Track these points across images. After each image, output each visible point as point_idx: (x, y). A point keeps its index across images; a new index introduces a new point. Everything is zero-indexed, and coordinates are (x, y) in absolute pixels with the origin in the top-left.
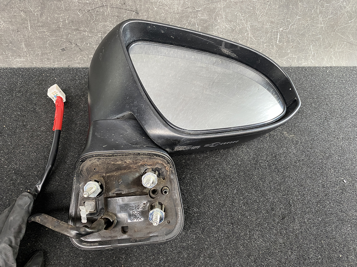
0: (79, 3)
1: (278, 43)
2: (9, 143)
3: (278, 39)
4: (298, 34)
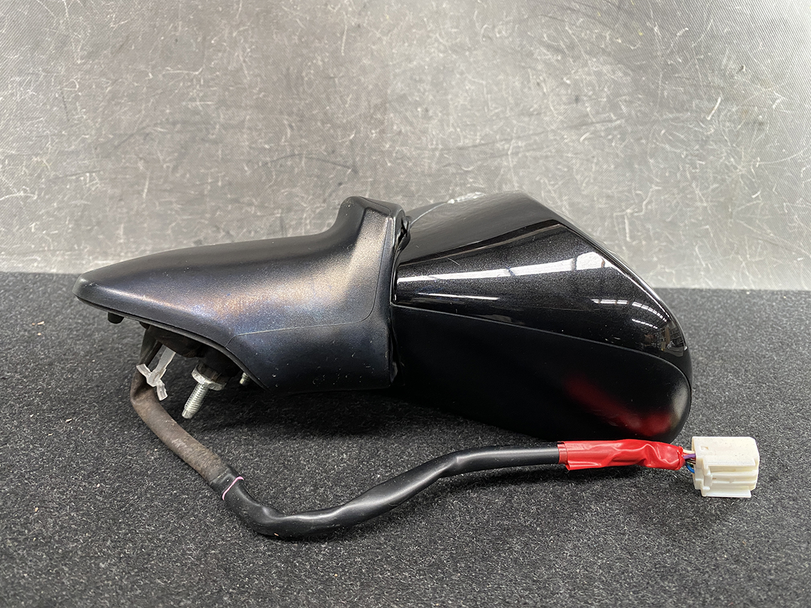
0: (250, 148)
1: (628, 239)
3: (627, 231)
4: (664, 221)
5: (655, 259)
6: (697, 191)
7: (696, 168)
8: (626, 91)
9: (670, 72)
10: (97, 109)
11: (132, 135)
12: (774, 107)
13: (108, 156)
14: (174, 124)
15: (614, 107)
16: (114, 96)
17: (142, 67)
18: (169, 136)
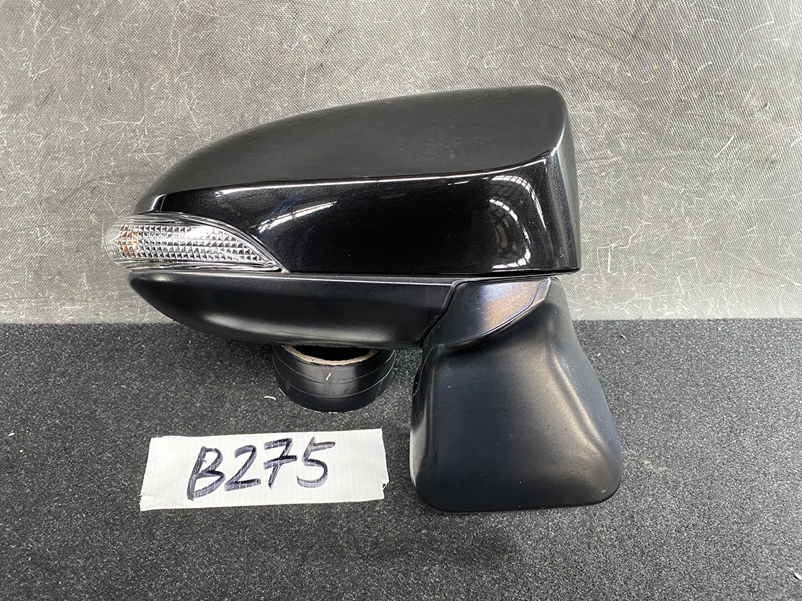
1: (609, 271)
2: (28, 490)
3: (609, 263)
4: (649, 254)
5: (634, 288)
6: (690, 226)
7: (693, 204)
8: (627, 127)
9: (682, 109)
10: (32, 165)
11: (78, 189)
12: (792, 145)
13: (55, 211)
14: (122, 176)
15: (612, 144)
16: (49, 150)
17: (74, 119)
18: (118, 189)
